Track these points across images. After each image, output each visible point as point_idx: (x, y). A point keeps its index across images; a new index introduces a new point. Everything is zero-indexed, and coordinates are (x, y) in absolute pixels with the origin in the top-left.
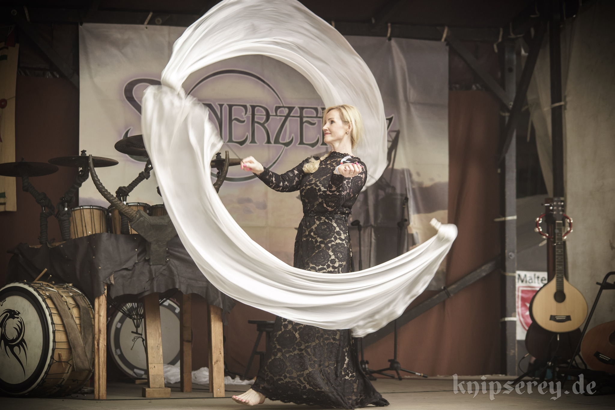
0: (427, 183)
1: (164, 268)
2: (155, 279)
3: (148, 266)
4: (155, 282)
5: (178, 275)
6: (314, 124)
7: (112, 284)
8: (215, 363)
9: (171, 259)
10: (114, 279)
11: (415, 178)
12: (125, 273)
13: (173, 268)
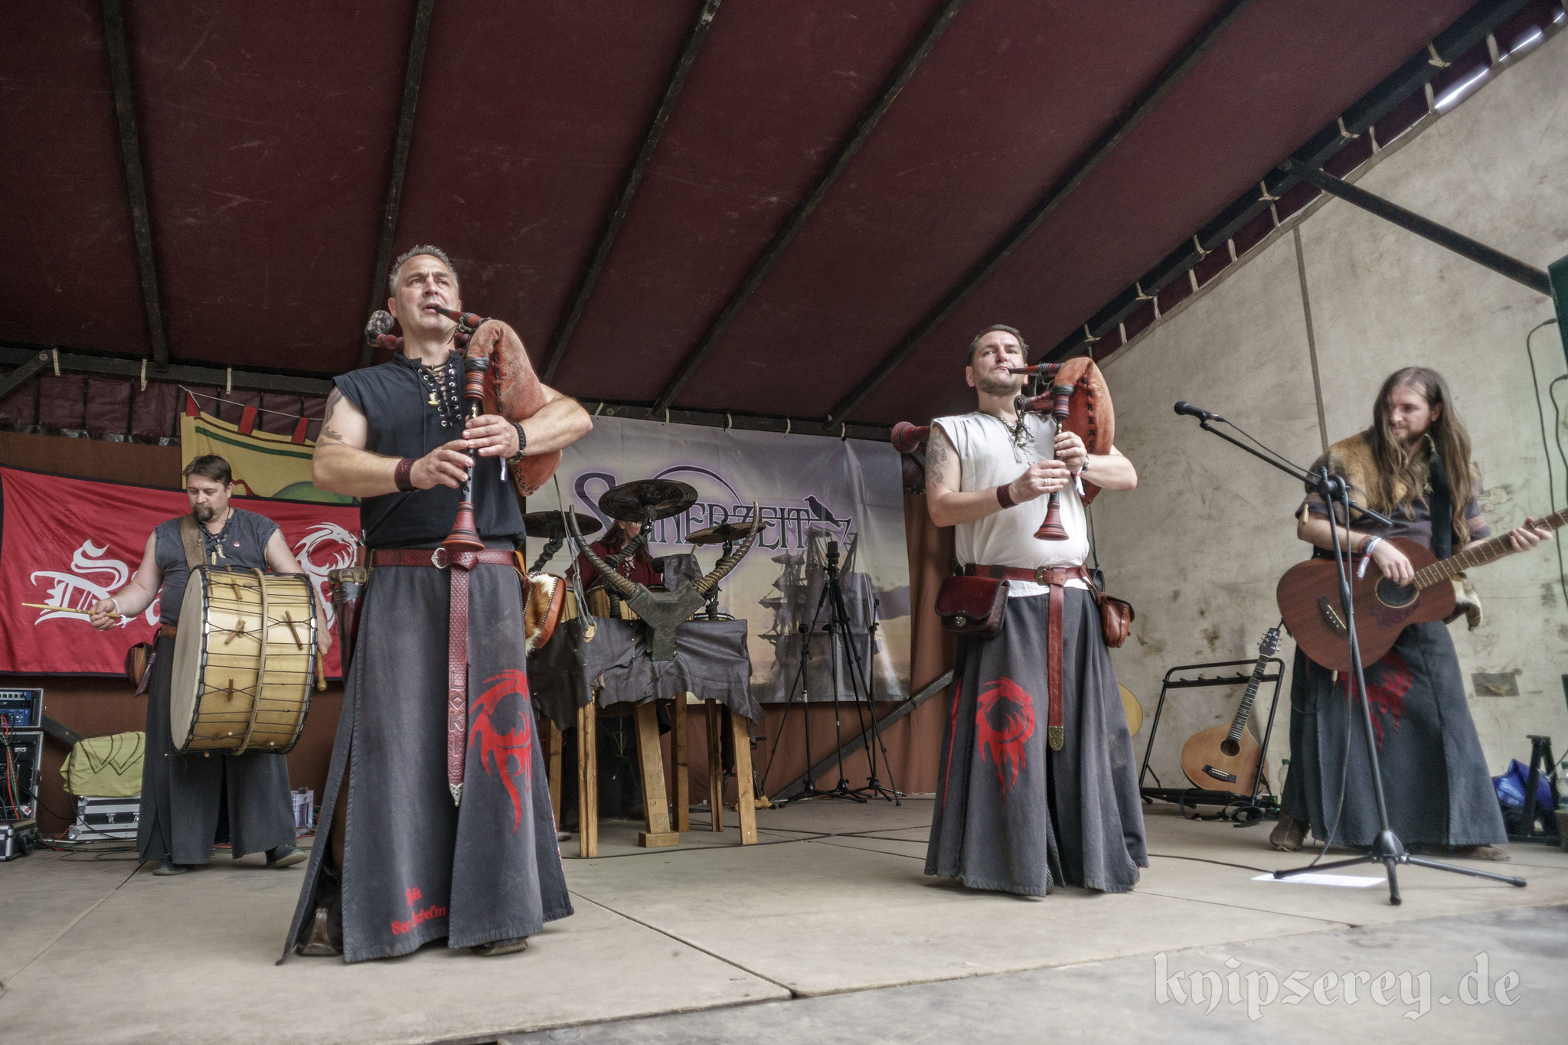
0: (888, 588)
1: (671, 664)
2: (660, 680)
3: (650, 663)
4: (659, 684)
5: (690, 674)
6: (773, 525)
7: (601, 687)
8: (742, 795)
9: (679, 653)
10: (605, 680)
11: (875, 582)
12: (620, 671)
13: (683, 665)
